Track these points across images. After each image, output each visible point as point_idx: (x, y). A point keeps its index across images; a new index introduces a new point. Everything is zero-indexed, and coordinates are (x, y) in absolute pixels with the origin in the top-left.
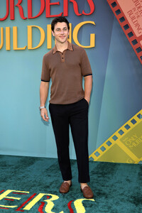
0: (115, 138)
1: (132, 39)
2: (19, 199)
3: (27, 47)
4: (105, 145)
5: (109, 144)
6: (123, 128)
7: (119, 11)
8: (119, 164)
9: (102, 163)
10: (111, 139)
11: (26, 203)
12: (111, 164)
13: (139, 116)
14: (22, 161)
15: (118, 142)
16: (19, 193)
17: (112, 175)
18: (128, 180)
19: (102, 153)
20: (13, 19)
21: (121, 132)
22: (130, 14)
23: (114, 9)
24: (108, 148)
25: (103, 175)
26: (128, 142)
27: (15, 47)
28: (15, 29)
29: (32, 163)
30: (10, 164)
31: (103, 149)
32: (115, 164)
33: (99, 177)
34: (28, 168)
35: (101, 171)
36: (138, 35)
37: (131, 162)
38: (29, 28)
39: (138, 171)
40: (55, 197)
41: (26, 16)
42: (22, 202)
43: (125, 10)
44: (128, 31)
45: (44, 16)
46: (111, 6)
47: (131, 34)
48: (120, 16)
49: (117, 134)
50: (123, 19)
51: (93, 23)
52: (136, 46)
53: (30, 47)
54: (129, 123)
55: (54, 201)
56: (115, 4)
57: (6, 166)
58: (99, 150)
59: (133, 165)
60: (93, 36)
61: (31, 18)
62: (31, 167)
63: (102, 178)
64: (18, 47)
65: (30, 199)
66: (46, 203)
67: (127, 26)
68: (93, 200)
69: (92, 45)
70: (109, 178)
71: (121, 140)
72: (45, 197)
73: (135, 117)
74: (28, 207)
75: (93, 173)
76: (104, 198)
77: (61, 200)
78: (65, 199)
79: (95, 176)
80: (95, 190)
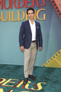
0: (54, 57)
2: (14, 83)
3: (17, 20)
4: (50, 60)
5: (52, 59)
6: (57, 53)
7: (55, 5)
8: (56, 68)
9: (49, 67)
10: (52, 58)
11: (17, 84)
12: (52, 68)
14: (16, 67)
15: (55, 59)
16: (14, 80)
17: (53, 73)
18: (60, 75)
19: (49, 64)
20: (12, 8)
22: (60, 6)
23: (53, 4)
24: (51, 61)
25: (49, 72)
26: (60, 59)
27: (13, 20)
28: (12, 12)
30: (11, 68)
31: (49, 62)
32: (54, 68)
34: (18, 70)
38: (18, 12)
40: (29, 82)
41: (17, 7)
42: (16, 84)
43: (58, 4)
44: (59, 13)
45: (24, 7)
48: (56, 7)
49: (55, 55)
50: (57, 8)
51: (45, 10)
53: (19, 20)
54: (60, 51)
55: (29, 84)
56: (53, 2)
57: (9, 69)
58: (47, 62)
60: (44, 15)
61: (19, 8)
63: (49, 74)
64: (14, 20)
65: (19, 82)
67: (59, 11)
68: (45, 83)
69: (44, 18)
70: (52, 74)
74: (18, 86)
75: (45, 72)
76: (50, 82)
77: (32, 83)
78: (33, 83)
79: (46, 73)
80: (46, 79)
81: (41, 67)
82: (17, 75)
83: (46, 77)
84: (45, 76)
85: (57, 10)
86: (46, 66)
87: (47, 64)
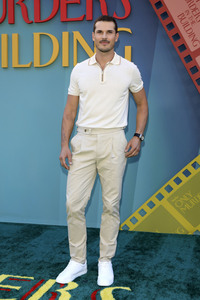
0: (160, 197)
1: (184, 54)
2: (18, 288)
3: (32, 64)
4: (145, 207)
5: (151, 205)
6: (171, 183)
7: (166, 14)
8: (166, 235)
9: (142, 233)
10: (154, 199)
11: (29, 294)
12: (154, 234)
13: (194, 166)
14: (23, 231)
15: (164, 203)
16: (18, 279)
17: (156, 251)
18: (179, 259)
19: (140, 219)
20: (12, 23)
21: (169, 189)
22: (182, 19)
23: (159, 12)
24: (149, 211)
25: (143, 251)
26: (179, 204)
27: (15, 64)
28: (15, 37)
29: (38, 234)
31: (143, 213)
32: (160, 236)
33: (137, 254)
34: (32, 242)
35: (139, 246)
36: (192, 49)
37: (183, 232)
38: (36, 36)
39: (193, 245)
40: (72, 285)
41: (32, 18)
42: (22, 293)
43: (174, 13)
44: (179, 43)
45: (58, 19)
46: (154, 7)
47: (183, 47)
48: (167, 21)
49: (162, 191)
50: (171, 25)
51: (129, 30)
52: (190, 65)
53: (37, 64)
54: (180, 175)
55: (70, 291)
56: (159, 4)
58: (136, 214)
59: (185, 236)
61: (39, 21)
62: (37, 239)
63: (140, 256)
64: (19, 63)
65: (35, 288)
66: (60, 294)
67: (177, 36)
68: (128, 289)
70: (151, 256)
71: (169, 200)
73: (189, 167)
75: (128, 248)
76: (144, 286)
77: (81, 289)
78: (87, 288)
79: (131, 254)
80: (131, 273)
82: (28, 261)
83: (130, 266)
84: (127, 263)
86: (132, 227)
87: (134, 220)
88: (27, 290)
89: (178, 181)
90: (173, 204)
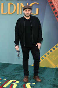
0: (45, 56)
1: (55, 11)
2: (1, 82)
3: (7, 13)
5: (43, 58)
6: (49, 52)
8: (47, 68)
12: (43, 67)
13: (56, 47)
14: (3, 65)
17: (44, 73)
21: (48, 54)
26: (51, 58)
29: (7, 66)
32: (45, 68)
34: (6, 69)
36: (57, 10)
37: (52, 67)
38: (9, 4)
39: (55, 71)
40: (18, 82)
44: (53, 8)
47: (55, 9)
49: (46, 54)
50: (51, 2)
51: (38, 3)
53: (9, 13)
54: (52, 49)
55: (17, 84)
60: (37, 9)
62: (7, 68)
64: (3, 12)
65: (6, 82)
66: (14, 84)
67: (53, 6)
68: (35, 84)
69: (37, 13)
70: (42, 74)
71: (48, 57)
72: (13, 82)
73: (55, 47)
74: (5, 86)
77: (20, 83)
78: (22, 83)
81: (31, 66)
82: (4, 74)
85: (51, 4)
88: (4, 83)
89: (51, 51)
90: (49, 58)
